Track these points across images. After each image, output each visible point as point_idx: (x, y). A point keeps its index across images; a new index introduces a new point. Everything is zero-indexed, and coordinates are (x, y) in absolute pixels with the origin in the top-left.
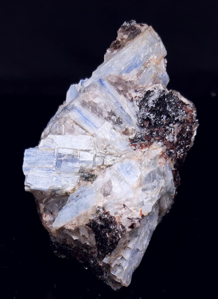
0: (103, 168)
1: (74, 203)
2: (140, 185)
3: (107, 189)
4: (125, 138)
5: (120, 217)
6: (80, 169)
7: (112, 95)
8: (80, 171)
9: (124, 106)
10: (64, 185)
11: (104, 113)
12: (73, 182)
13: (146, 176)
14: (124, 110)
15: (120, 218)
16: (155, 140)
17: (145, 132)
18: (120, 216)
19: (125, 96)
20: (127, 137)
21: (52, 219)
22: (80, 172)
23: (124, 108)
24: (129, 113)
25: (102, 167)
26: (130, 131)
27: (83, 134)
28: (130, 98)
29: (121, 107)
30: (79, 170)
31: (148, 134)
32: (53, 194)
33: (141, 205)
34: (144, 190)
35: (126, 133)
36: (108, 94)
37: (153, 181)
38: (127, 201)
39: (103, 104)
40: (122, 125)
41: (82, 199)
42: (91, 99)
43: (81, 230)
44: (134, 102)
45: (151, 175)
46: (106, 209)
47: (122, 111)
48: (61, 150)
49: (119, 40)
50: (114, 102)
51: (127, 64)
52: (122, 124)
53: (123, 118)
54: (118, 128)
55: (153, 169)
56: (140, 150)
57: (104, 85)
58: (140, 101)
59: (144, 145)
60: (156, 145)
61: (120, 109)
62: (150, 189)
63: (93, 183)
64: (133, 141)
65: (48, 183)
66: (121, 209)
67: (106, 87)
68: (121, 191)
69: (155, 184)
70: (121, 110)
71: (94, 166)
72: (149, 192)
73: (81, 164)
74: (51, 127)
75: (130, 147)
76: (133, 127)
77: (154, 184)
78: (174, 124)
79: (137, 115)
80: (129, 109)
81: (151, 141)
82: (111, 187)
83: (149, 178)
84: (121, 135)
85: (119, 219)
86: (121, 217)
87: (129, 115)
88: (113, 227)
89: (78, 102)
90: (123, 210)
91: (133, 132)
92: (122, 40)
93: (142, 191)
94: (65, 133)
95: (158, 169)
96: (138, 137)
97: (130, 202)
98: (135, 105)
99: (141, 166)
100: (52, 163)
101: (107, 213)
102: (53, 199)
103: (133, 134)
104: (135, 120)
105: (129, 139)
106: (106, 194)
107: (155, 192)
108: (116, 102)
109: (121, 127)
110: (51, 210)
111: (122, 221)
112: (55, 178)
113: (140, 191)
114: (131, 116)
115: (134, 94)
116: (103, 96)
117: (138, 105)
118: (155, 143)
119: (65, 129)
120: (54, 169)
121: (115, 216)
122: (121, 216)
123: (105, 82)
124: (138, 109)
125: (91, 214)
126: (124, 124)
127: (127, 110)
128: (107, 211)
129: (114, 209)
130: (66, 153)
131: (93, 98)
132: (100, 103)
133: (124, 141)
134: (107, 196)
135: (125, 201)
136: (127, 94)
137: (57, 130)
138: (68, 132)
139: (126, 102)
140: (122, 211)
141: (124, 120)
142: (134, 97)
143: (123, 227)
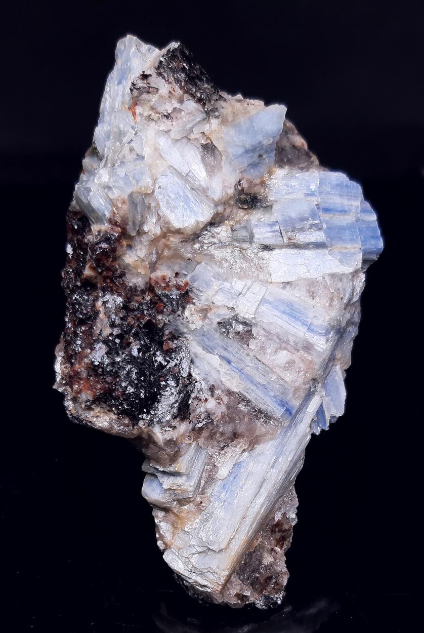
1: (262, 139)
3: (211, 160)
4: (204, 300)
5: (172, 92)
6: (271, 211)
7: (256, 384)
9: (224, 368)
10: (291, 179)
11: (262, 333)
12: (276, 186)
14: (222, 357)
15: (171, 90)
17: (166, 322)
18: (172, 94)
19: (230, 393)
20: (200, 306)
23: (224, 363)
24: (209, 357)
26: (196, 317)
27: (288, 284)
28: (218, 392)
29: (229, 362)
30: (273, 210)
33: (138, 127)
34: (140, 158)
35: (205, 311)
36: (264, 383)
39: (269, 351)
40: (218, 320)
41: (250, 145)
42: (297, 359)
44: (206, 387)
46: (202, 110)
47: (225, 354)
49: (279, 550)
50: (248, 369)
51: (246, 479)
52: (218, 323)
53: (218, 339)
54: (224, 313)
57: (279, 405)
58: (196, 391)
59: (161, 286)
61: (232, 359)
66: (175, 111)
67: (274, 399)
69: (121, 171)
70: (229, 357)
71: (248, 221)
73: (273, 219)
75: (188, 279)
79: (192, 361)
80: (212, 366)
83: (137, 177)
84: (213, 303)
85: (173, 88)
86: (170, 92)
87: (210, 352)
88: (180, 75)
89: (319, 349)
90: (170, 108)
92: (272, 550)
93: (144, 155)
94: (324, 278)
97: (161, 129)
98: (202, 382)
103: (188, 313)
105: (193, 304)
106: (210, 148)
108: (245, 371)
109: (218, 316)
111: (166, 86)
113: (147, 153)
114: (204, 352)
115: (211, 404)
116: (275, 373)
117: (196, 382)
118: (141, 283)
119: (326, 285)
121: (181, 93)
122: (170, 95)
123: (278, 412)
124: (193, 374)
125: (226, 109)
126: (215, 326)
127: (215, 360)
128: (199, 106)
129: (186, 109)
130: (308, 232)
131: (294, 362)
133: (203, 294)
134: (206, 144)
135: (171, 128)
136: (225, 399)
138: (318, 282)
139: (223, 380)
140: (172, 105)
141: (217, 335)
142: (210, 399)
143: (160, 74)
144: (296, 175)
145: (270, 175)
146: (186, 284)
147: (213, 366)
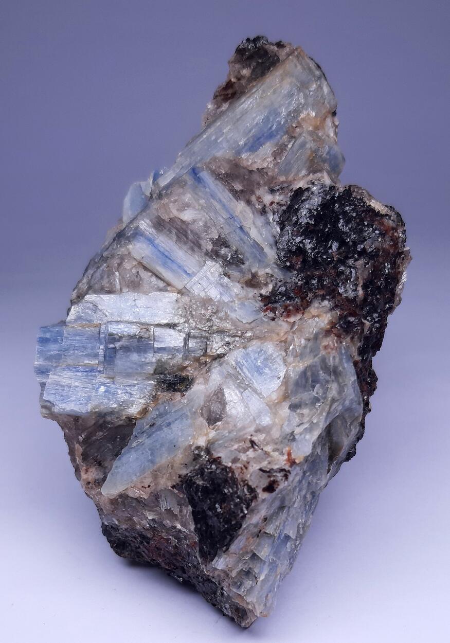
0: (206, 362)
1: (146, 441)
2: (285, 397)
3: (215, 407)
4: (251, 295)
5: (244, 468)
6: (156, 366)
7: (220, 201)
8: (155, 370)
9: (248, 224)
10: (123, 402)
11: (203, 243)
13: (297, 377)
14: (247, 234)
15: (245, 470)
16: (316, 296)
17: (294, 278)
18: (244, 466)
19: (249, 202)
20: (256, 291)
21: (102, 477)
22: (156, 372)
23: (246, 229)
24: (259, 240)
25: (203, 359)
26: (262, 279)
27: (161, 290)
28: (259, 207)
29: (241, 228)
30: (154, 367)
31: (302, 284)
32: (101, 421)
33: (289, 440)
34: (294, 407)
35: (252, 282)
36: (212, 200)
37: (313, 387)
38: (259, 433)
39: (201, 224)
40: (243, 266)
41: (162, 431)
42: (175, 213)
43: (163, 498)
44: (268, 215)
45: (309, 374)
46: (213, 452)
47: (243, 236)
48: (114, 327)
49: (232, 80)
50: (224, 216)
51: (250, 131)
52: (243, 264)
53: (246, 250)
54: (235, 273)
55: (311, 361)
56: (285, 320)
57: (203, 180)
58: (281, 212)
59: (293, 307)
60: (318, 308)
61: (238, 231)
62: (307, 404)
63: (185, 396)
64: (269, 301)
65: (89, 399)
66: (245, 450)
67: (206, 185)
68: (245, 410)
69: (317, 393)
70: (241, 233)
71: (186, 358)
72: (306, 411)
73: (158, 356)
74: (91, 277)
75: (262, 314)
76: (268, 270)
77: (314, 394)
78: (356, 260)
79: (276, 243)
81: (308, 298)
82: (223, 403)
83: (304, 381)
84: (243, 287)
85: (241, 472)
86: (246, 468)
87: (257, 244)
88: (229, 491)
89: (148, 221)
90: (251, 453)
91: (269, 280)
92: (239, 79)
93: (289, 410)
94: (121, 289)
95: (324, 360)
96: (279, 291)
97: (264, 435)
98: (271, 221)
99: (285, 355)
100: (96, 356)
101: (217, 461)
102: (101, 433)
103: (269, 286)
104: (271, 254)
105: (261, 295)
106: (212, 420)
107: (319, 411)
108: (229, 216)
109: (241, 271)
110: (99, 456)
111: (249, 476)
112: (102, 387)
113: (285, 411)
114: (263, 246)
115: (268, 198)
116: (200, 205)
117: (277, 221)
118: (316, 304)
119: (121, 281)
120: (101, 368)
121: (234, 467)
122: (247, 465)
123: (205, 175)
124: (278, 229)
125: (182, 464)
126: (247, 263)
127: (254, 233)
128: (216, 455)
129: (231, 451)
130: (125, 334)
131: (178, 210)
132: (194, 221)
133: (250, 300)
134: (216, 423)
135: (253, 433)
136: (253, 198)
137: (105, 283)
138: (128, 287)
139: (251, 215)
140: (247, 455)
141: (248, 255)
142: (268, 204)
143: (252, 490)
144: (116, 406)
145: (146, 408)
146: (265, 311)
147: (258, 231)
